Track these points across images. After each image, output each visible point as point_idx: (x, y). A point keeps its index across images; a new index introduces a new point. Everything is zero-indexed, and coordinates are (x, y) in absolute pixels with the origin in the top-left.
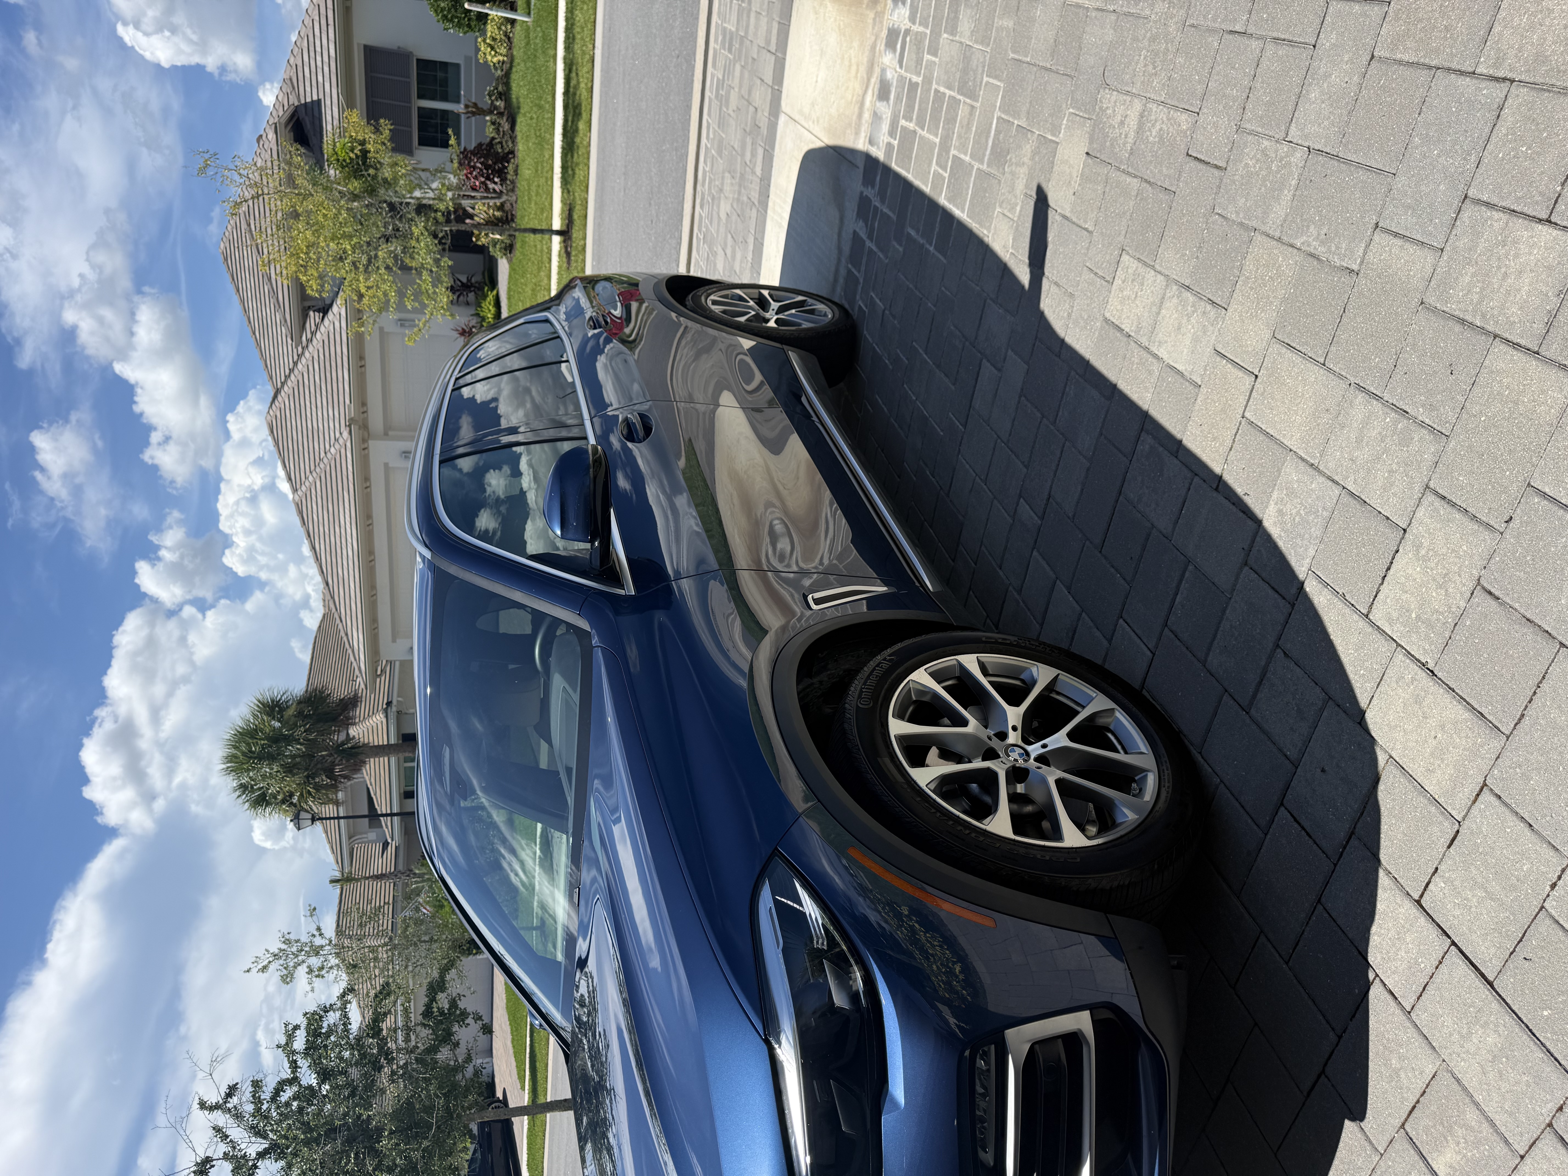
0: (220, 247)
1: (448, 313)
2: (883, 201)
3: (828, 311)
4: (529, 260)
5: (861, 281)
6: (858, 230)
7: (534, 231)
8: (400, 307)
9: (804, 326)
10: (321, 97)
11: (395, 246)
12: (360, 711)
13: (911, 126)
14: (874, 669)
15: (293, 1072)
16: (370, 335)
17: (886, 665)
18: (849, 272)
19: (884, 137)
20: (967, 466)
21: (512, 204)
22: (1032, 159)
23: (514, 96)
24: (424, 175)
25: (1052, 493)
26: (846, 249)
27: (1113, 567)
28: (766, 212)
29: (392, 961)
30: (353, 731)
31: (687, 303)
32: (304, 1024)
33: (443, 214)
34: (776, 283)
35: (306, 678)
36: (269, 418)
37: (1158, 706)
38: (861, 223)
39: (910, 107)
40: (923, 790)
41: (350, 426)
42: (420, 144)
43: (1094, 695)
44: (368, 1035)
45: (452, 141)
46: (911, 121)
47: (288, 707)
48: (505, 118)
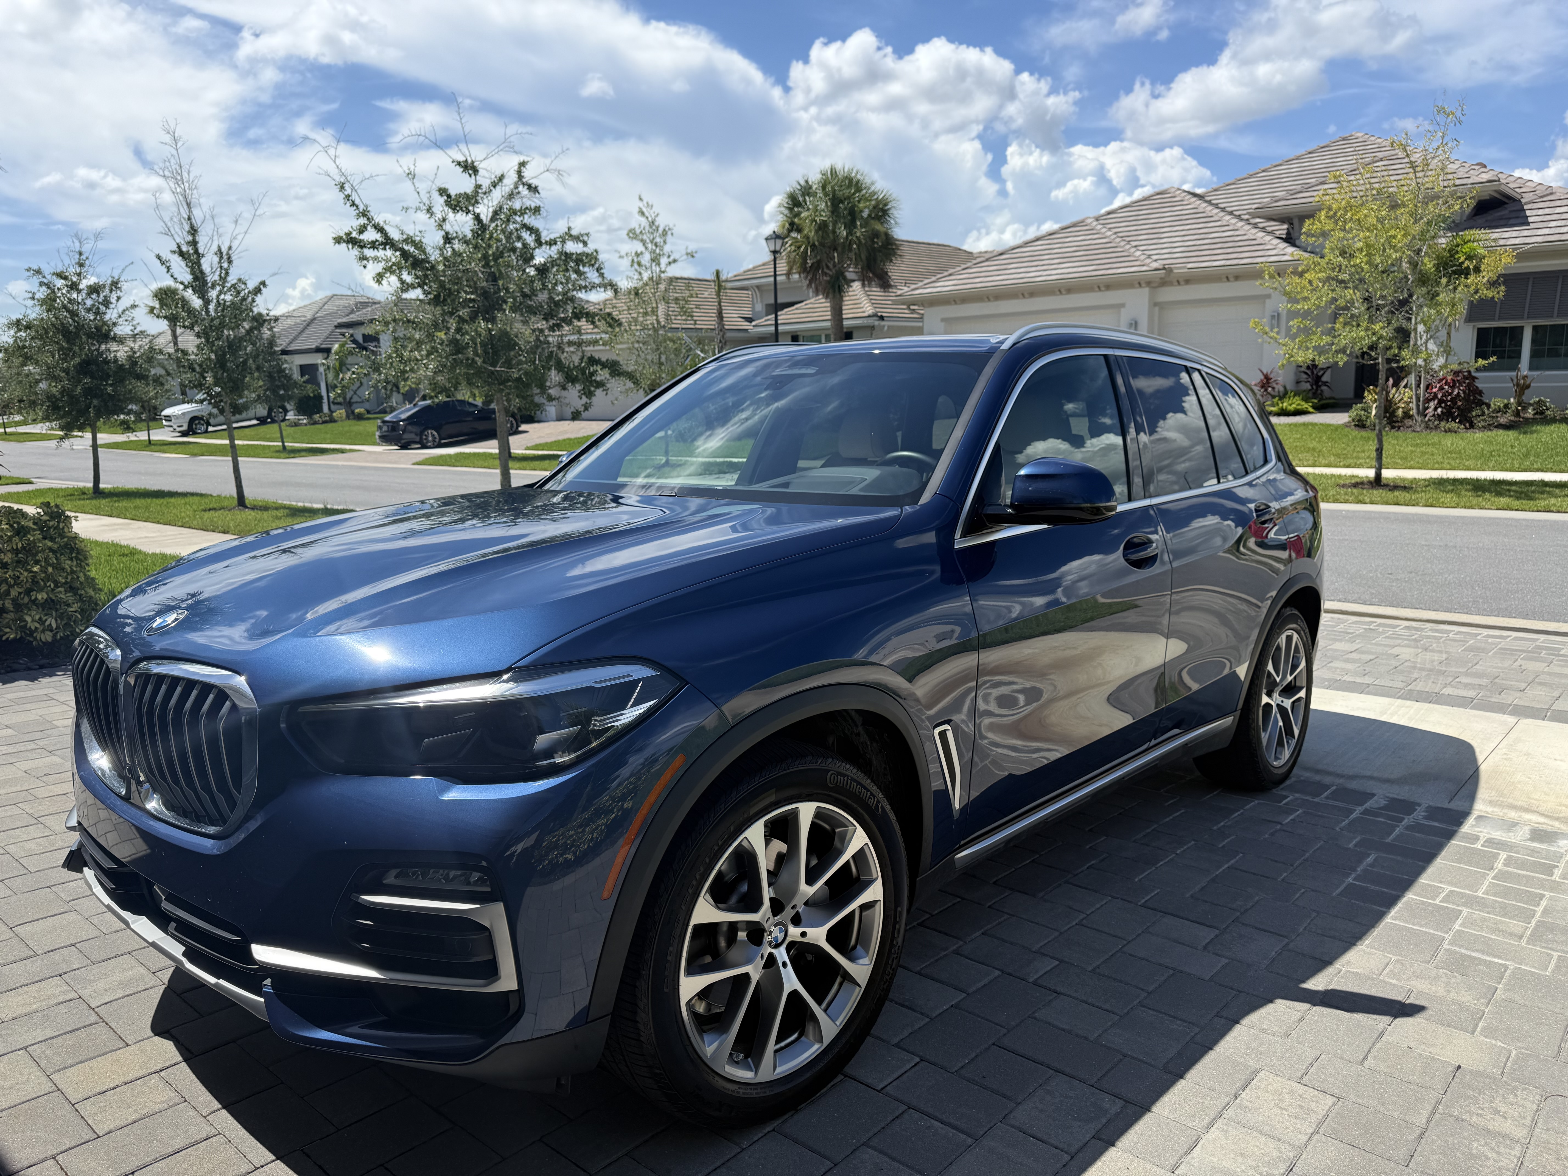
0: (1358, 132)
1: (1285, 362)
2: (1408, 828)
3: (1282, 762)
4: (1348, 445)
5: (1316, 800)
6: (1375, 798)
7: (1379, 451)
8: (1292, 314)
9: (1263, 734)
10: (1532, 226)
11: (1359, 308)
12: (876, 291)
13: (1499, 865)
14: (868, 790)
15: (546, 242)
16: (1261, 284)
17: (872, 802)
18: (1327, 787)
19: (1485, 832)
20: (1098, 906)
21: (1411, 426)
22: (1454, 1002)
23: (1539, 427)
24: (1443, 333)
25: (1062, 997)
26: (1353, 785)
27: (976, 1056)
28: (1398, 698)
29: (644, 329)
30: (856, 285)
31: (1288, 609)
32: (588, 250)
33: (1395, 355)
34: (1313, 706)
35: (910, 239)
36: (1173, 190)
37: (825, 1089)
38: (1383, 803)
39: (1522, 865)
40: (741, 834)
41: (1164, 269)
42: (1479, 330)
43: (838, 1023)
44: (575, 308)
45: (1481, 362)
46: (1505, 865)
47: (882, 223)
48: (1512, 418)
